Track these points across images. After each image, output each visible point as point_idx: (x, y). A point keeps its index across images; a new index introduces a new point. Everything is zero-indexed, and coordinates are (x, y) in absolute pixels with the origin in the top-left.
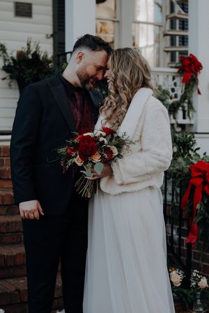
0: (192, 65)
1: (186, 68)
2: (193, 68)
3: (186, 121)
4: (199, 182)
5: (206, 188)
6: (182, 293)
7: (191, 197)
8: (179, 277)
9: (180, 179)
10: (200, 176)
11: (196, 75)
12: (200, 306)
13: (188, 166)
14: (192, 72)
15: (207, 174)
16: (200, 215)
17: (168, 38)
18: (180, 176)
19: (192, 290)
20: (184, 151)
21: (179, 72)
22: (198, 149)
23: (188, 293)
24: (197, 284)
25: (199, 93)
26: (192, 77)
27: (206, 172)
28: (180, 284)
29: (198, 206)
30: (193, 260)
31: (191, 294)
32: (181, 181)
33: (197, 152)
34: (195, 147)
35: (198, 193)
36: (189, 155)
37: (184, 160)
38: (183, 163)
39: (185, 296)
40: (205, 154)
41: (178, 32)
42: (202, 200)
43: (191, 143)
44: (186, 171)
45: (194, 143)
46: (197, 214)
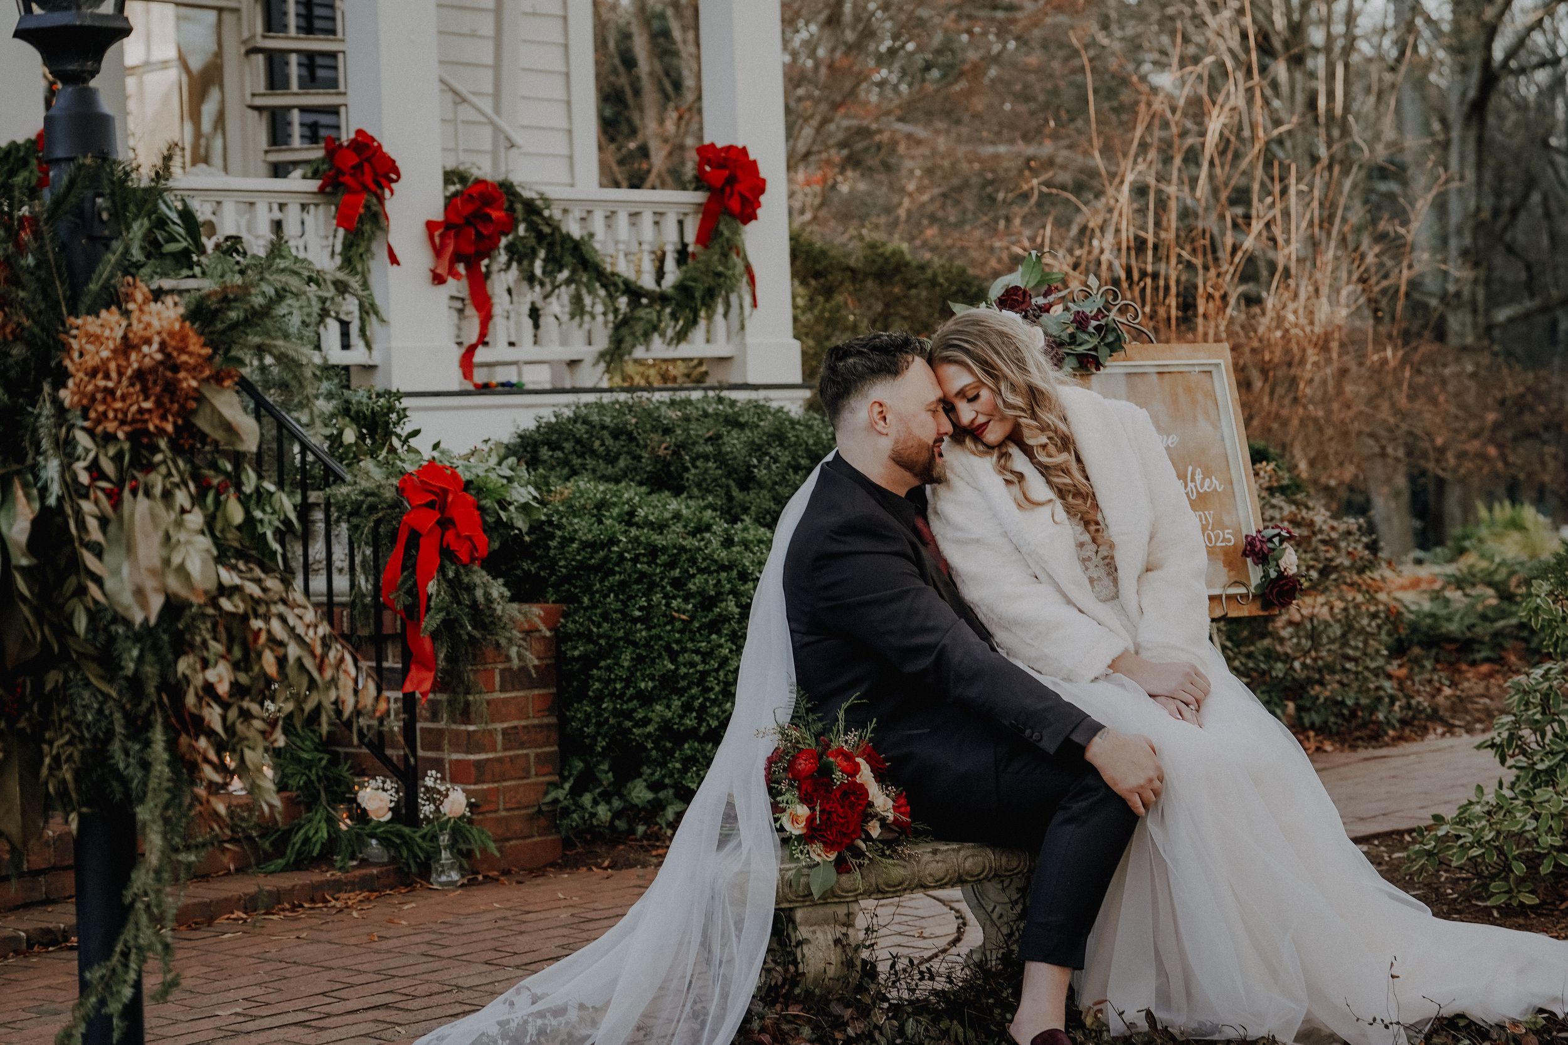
0: (367, 166)
1: (346, 179)
2: (368, 178)
3: (357, 355)
4: (428, 521)
5: (450, 536)
6: (400, 835)
7: (409, 564)
8: (386, 796)
9: (374, 517)
10: (431, 505)
11: (381, 200)
12: (451, 868)
13: (395, 482)
14: (365, 189)
15: (450, 498)
16: (440, 610)
17: (260, 59)
18: (372, 508)
19: (426, 828)
20: (374, 442)
21: (321, 190)
22: (416, 433)
23: (417, 837)
24: (438, 810)
25: (394, 260)
26: (368, 207)
27: (446, 492)
28: (389, 815)
29: (432, 587)
30: (420, 753)
31: (423, 837)
32: (378, 523)
33: (413, 442)
34: (404, 430)
35: (428, 550)
36: (392, 450)
37: (379, 464)
38: (378, 474)
39: (407, 842)
40: (436, 446)
41: (292, 41)
42: (442, 570)
43: (394, 416)
44: (389, 494)
45: (403, 415)
46: (428, 609)
